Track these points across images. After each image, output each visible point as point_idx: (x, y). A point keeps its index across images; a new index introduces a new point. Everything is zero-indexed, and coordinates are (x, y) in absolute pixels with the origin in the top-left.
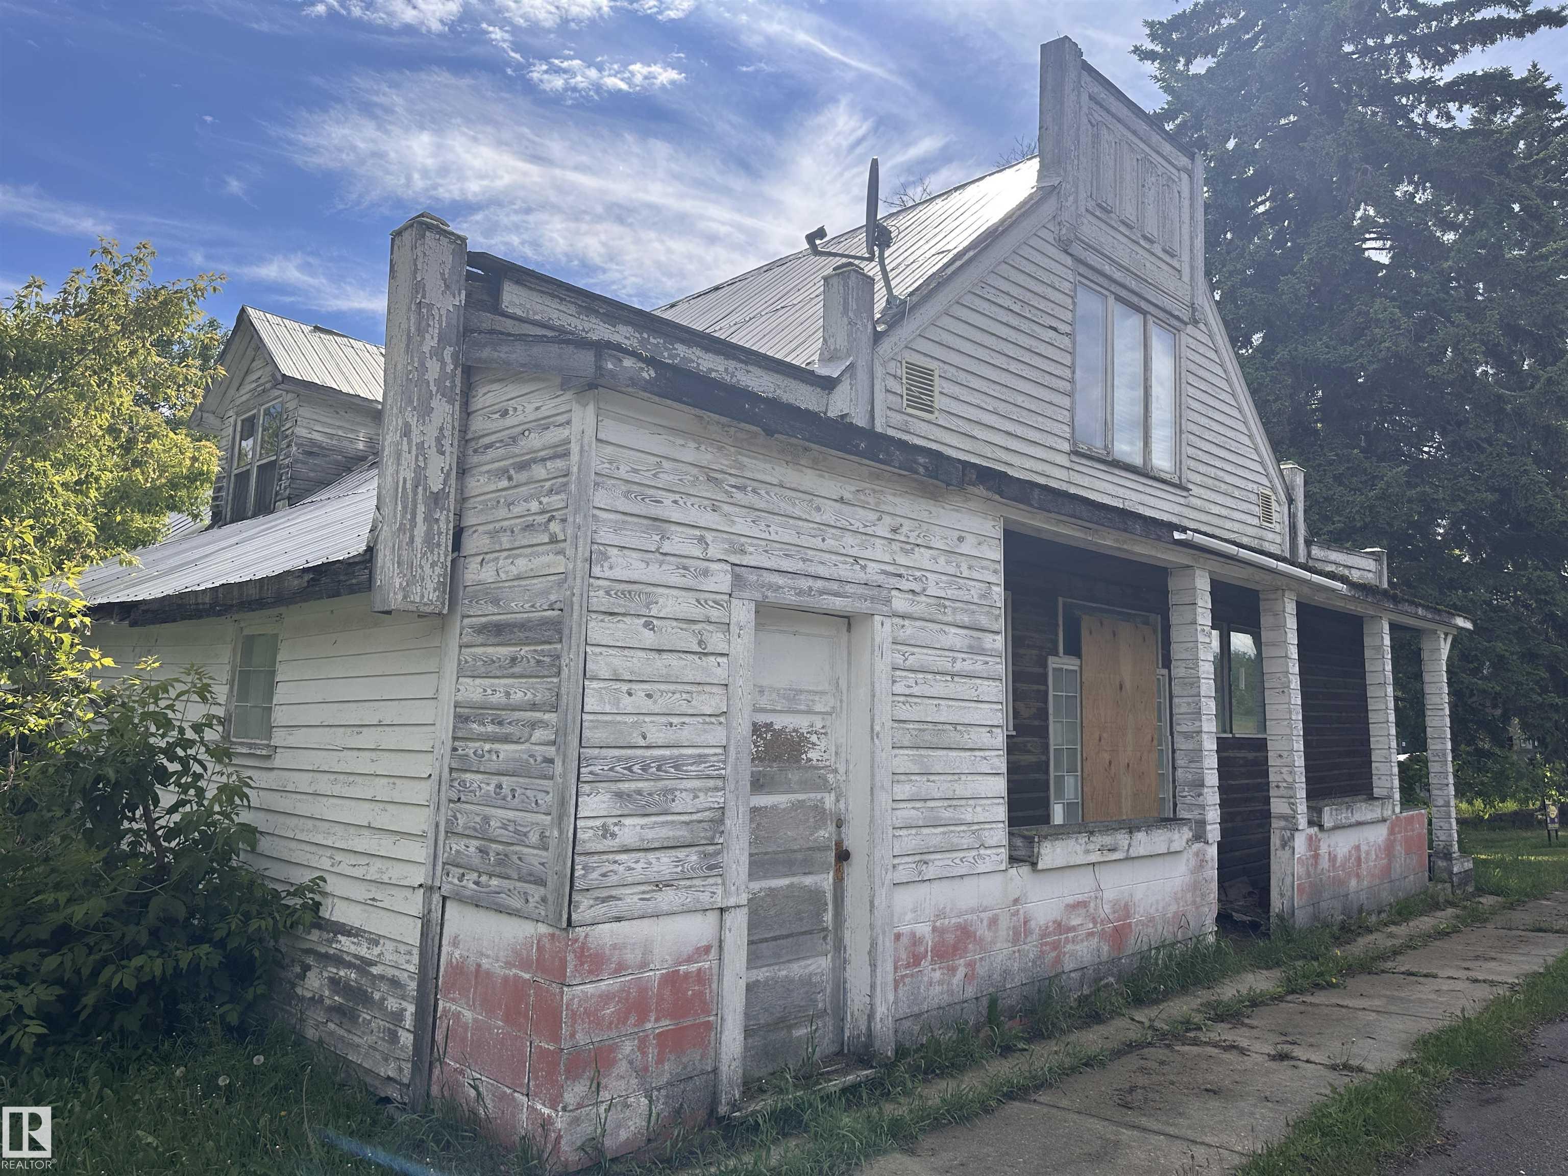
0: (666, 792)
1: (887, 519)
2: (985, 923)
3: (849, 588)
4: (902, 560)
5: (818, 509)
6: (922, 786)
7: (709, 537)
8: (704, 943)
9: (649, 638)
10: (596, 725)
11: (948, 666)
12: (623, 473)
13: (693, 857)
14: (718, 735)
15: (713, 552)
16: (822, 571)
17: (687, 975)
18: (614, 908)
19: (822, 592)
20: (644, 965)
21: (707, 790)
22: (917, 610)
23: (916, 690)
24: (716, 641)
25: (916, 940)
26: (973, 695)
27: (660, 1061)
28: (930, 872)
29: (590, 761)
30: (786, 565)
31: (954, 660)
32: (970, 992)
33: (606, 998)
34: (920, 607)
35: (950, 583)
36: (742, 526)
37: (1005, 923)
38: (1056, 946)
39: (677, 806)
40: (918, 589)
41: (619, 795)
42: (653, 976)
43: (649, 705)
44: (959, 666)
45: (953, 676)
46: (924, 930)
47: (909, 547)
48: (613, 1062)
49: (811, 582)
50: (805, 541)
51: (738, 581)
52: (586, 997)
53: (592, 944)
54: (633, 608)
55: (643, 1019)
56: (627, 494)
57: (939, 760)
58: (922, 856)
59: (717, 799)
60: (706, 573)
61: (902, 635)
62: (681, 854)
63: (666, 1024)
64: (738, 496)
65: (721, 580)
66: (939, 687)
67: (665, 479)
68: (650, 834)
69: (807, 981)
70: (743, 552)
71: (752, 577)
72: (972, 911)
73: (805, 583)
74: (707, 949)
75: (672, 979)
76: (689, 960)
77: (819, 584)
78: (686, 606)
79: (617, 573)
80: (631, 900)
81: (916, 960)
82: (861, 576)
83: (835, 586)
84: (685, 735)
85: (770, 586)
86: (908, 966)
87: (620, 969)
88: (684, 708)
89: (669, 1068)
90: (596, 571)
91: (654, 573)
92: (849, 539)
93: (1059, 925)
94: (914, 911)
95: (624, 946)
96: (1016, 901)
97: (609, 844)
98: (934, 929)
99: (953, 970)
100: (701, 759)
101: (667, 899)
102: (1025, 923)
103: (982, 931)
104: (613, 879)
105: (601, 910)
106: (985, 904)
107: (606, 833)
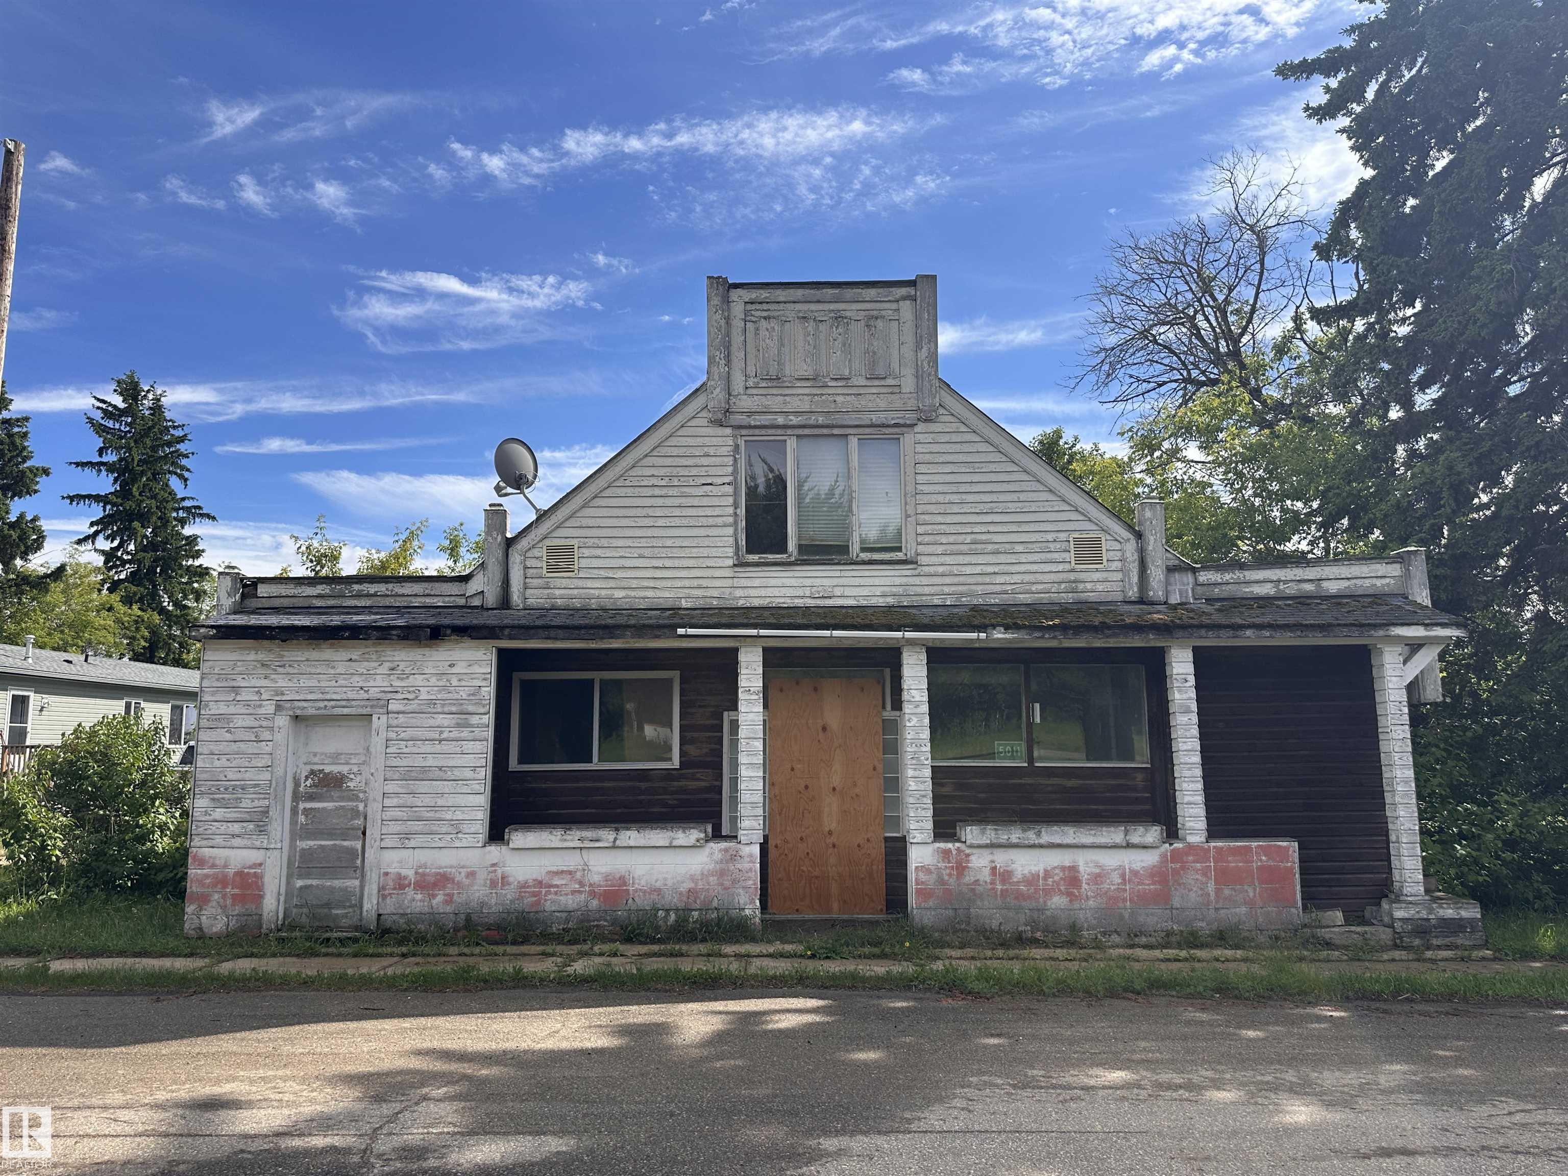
0: (237, 799)
1: (387, 665)
2: (463, 874)
3: (353, 703)
4: (397, 683)
5: (333, 667)
6: (410, 800)
7: (262, 690)
8: (258, 862)
9: (228, 736)
10: (202, 772)
11: (437, 736)
12: (216, 671)
13: (251, 826)
14: (267, 776)
15: (264, 697)
16: (335, 697)
17: (248, 873)
18: (210, 843)
19: (333, 707)
20: (226, 866)
21: (259, 799)
22: (409, 708)
23: (405, 750)
24: (266, 735)
25: (400, 877)
26: (458, 750)
27: (233, 905)
28: (412, 843)
29: (199, 786)
30: (310, 697)
31: (441, 733)
32: (448, 909)
33: (207, 876)
34: (413, 706)
35: (440, 692)
36: (282, 682)
37: (482, 876)
38: (534, 894)
39: (241, 805)
40: (411, 696)
41: (213, 799)
42: (231, 871)
43: (228, 764)
44: (445, 735)
45: (440, 741)
46: (410, 873)
47: (404, 676)
48: (209, 901)
49: (326, 703)
50: (322, 684)
51: (279, 708)
52: (196, 874)
53: (199, 855)
54: (220, 725)
55: (225, 886)
56: (218, 680)
57: (424, 786)
58: (407, 835)
59: (266, 802)
60: (260, 706)
61: (395, 722)
62: (245, 824)
63: (236, 891)
64: (280, 670)
65: (270, 708)
66: (427, 748)
67: (238, 670)
68: (228, 815)
69: (345, 890)
70: (283, 694)
71: (288, 705)
72: (451, 867)
73: (322, 704)
74: (260, 865)
75: (240, 874)
76: (250, 867)
77: (333, 703)
78: (250, 722)
79: (212, 712)
80: (219, 840)
81: (402, 887)
82: (366, 696)
83: (344, 703)
84: (247, 776)
85: (299, 708)
86: (395, 889)
87: (213, 866)
88: (247, 764)
89: (238, 909)
90: (203, 712)
91: (232, 710)
92: (356, 678)
93: (540, 882)
94: (400, 862)
95: (215, 858)
96: (493, 865)
97: (208, 818)
98: (416, 873)
99: (434, 896)
100: (256, 786)
101: (237, 842)
102: (503, 878)
103: (461, 877)
104: (210, 832)
105: (205, 843)
106: (462, 864)
107: (206, 813)
